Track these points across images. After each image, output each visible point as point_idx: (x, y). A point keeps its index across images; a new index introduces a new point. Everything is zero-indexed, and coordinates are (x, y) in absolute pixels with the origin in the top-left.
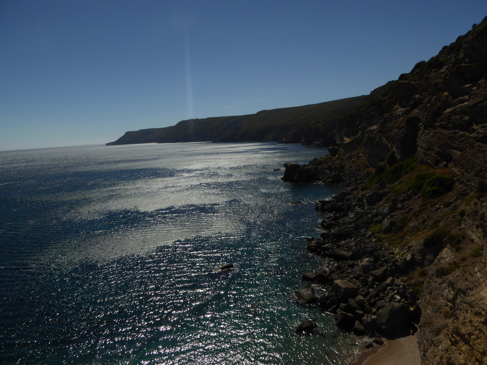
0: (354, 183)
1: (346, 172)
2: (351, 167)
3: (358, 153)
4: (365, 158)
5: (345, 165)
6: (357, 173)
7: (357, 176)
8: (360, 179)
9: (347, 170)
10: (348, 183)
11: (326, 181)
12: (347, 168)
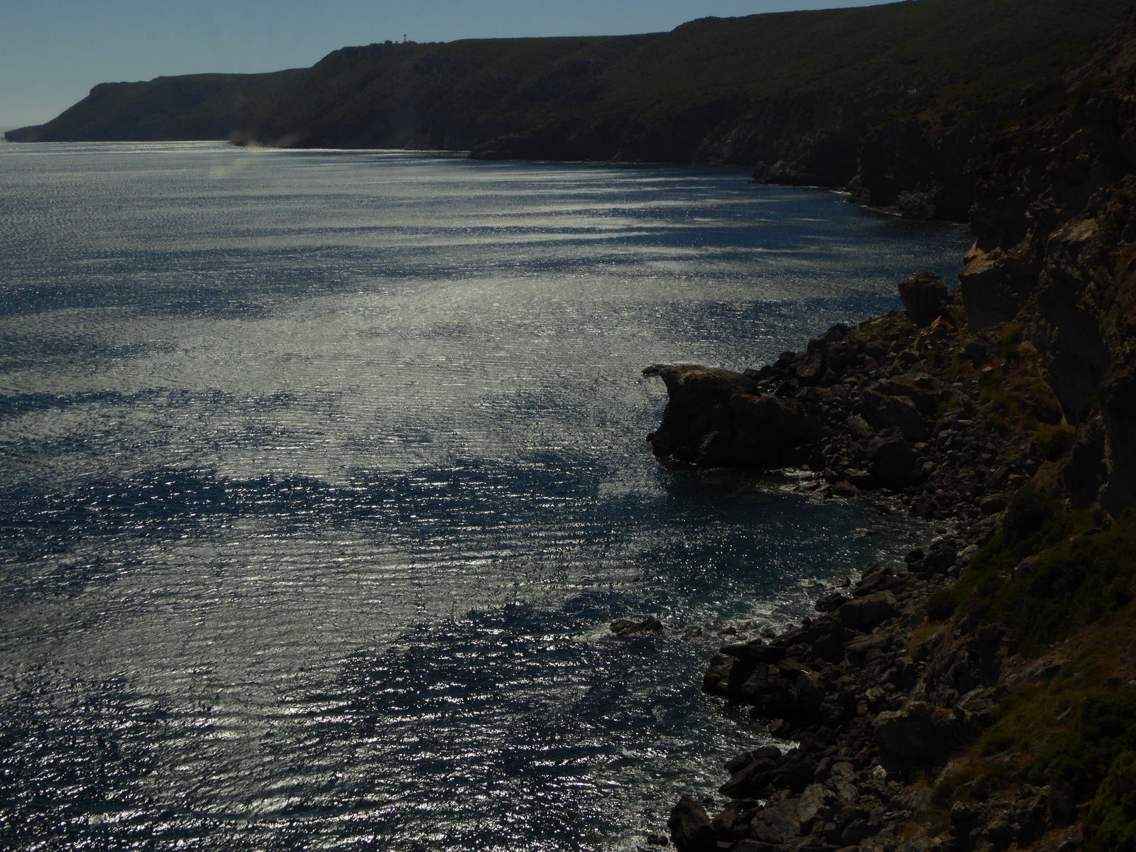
0: (965, 499)
1: (943, 434)
2: (969, 412)
3: (1016, 339)
4: (1043, 365)
5: (946, 396)
6: (990, 446)
7: (989, 463)
8: (999, 484)
9: (945, 427)
10: (940, 498)
11: (842, 477)
12: (949, 416)
